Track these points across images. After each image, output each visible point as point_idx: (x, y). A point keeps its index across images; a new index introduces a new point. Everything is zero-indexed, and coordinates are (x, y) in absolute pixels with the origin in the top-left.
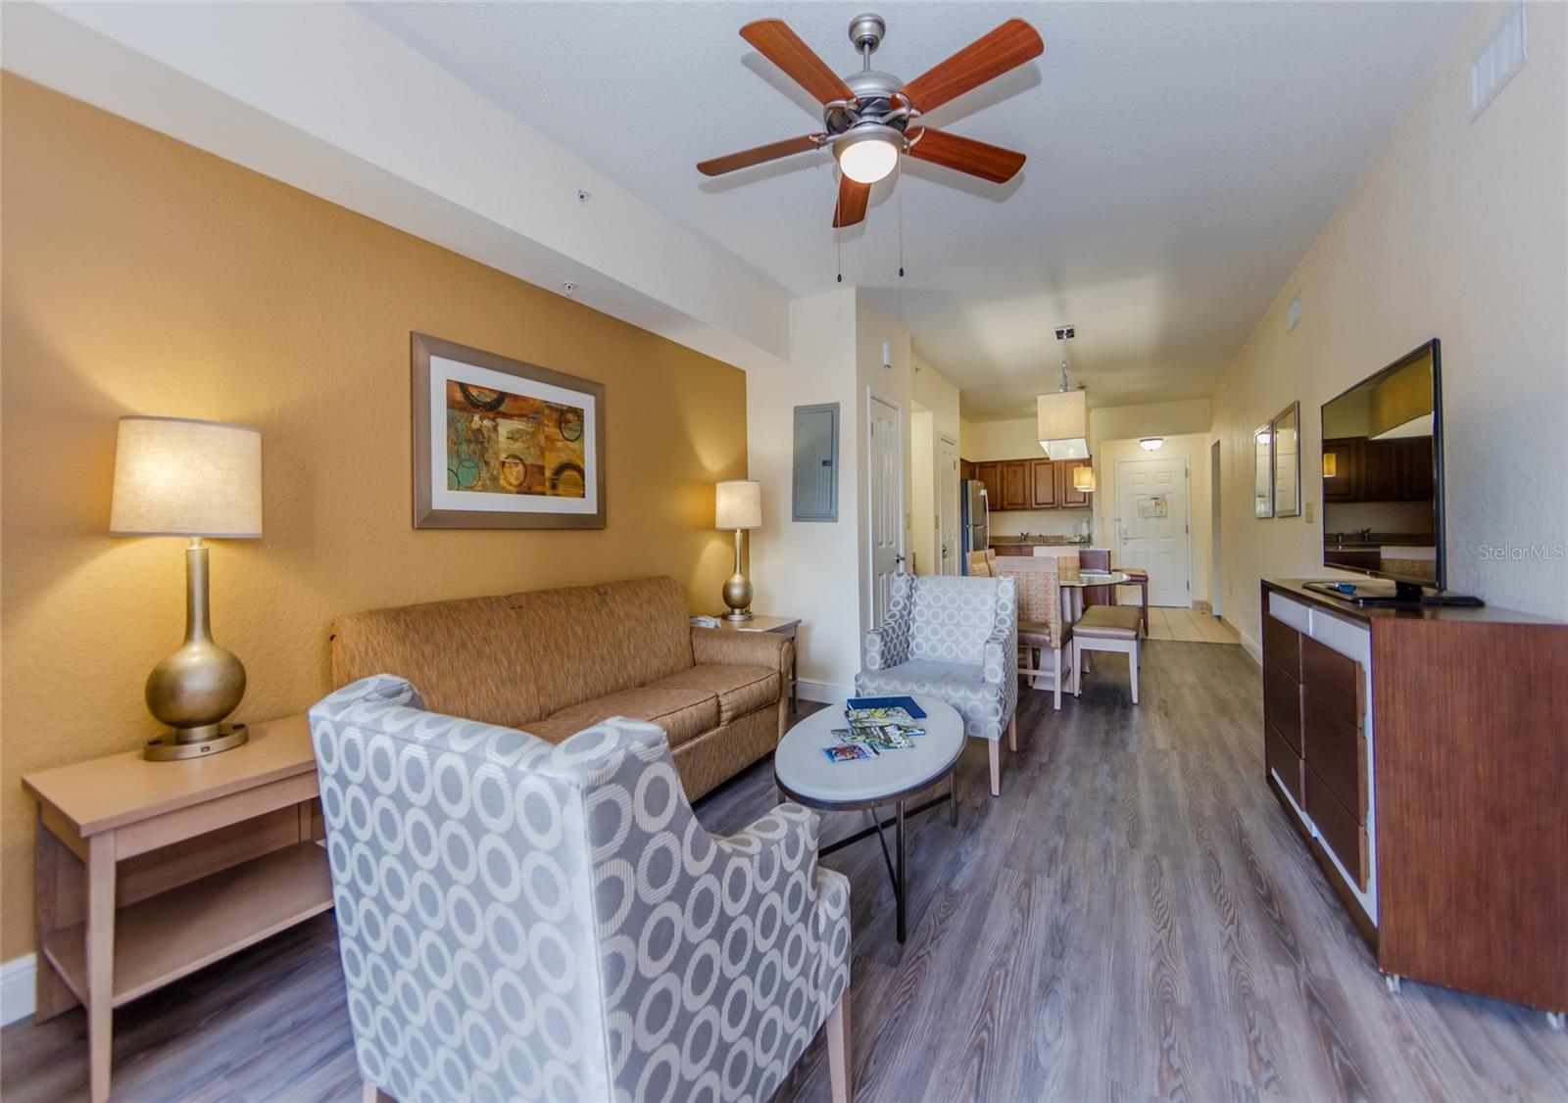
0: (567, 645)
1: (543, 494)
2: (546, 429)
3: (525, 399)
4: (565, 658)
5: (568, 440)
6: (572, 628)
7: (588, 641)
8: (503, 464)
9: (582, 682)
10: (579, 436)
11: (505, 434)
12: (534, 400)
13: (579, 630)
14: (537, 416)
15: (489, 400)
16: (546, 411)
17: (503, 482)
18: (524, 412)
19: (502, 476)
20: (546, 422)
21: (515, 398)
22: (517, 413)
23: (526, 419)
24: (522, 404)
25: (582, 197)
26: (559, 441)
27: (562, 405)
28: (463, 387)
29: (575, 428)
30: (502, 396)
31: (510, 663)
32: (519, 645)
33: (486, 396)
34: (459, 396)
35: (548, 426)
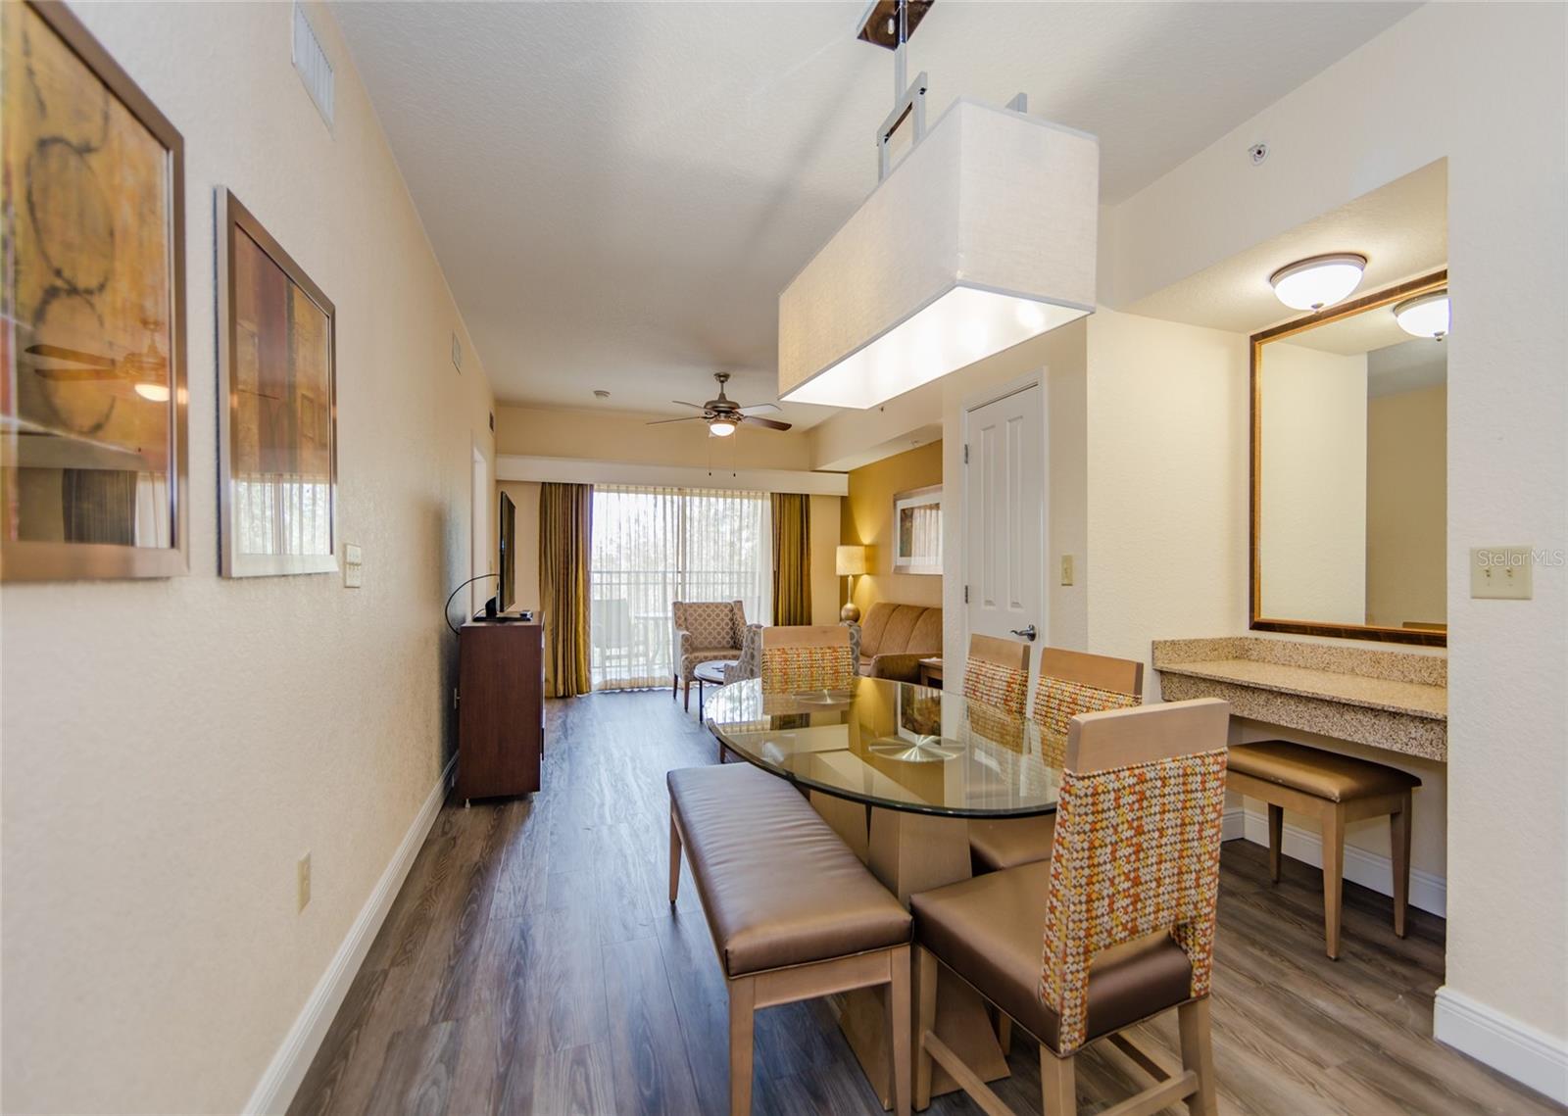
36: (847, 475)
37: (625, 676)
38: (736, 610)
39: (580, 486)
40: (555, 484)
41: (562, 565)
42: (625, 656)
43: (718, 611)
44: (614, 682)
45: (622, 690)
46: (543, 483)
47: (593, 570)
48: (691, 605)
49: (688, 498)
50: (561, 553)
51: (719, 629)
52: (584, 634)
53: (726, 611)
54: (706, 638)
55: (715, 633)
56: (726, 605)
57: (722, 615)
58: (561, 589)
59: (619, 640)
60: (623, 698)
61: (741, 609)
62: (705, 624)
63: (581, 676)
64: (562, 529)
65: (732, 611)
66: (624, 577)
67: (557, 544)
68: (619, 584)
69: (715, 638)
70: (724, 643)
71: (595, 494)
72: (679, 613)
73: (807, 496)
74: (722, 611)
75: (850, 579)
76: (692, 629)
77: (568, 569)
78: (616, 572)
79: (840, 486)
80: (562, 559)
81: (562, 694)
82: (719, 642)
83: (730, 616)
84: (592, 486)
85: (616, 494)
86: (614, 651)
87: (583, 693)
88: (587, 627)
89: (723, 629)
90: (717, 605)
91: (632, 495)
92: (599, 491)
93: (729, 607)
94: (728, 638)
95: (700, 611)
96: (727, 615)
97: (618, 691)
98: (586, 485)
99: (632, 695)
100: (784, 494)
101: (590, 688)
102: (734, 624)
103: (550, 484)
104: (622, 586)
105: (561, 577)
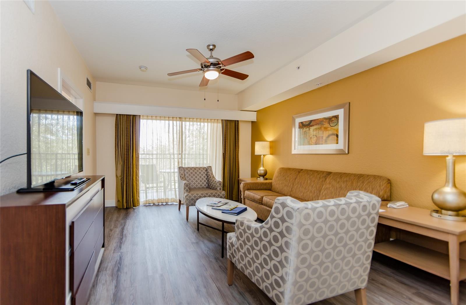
0: (304, 184)
1: (322, 144)
2: (324, 125)
3: (317, 119)
4: (301, 187)
5: (332, 126)
6: (308, 180)
7: (310, 185)
8: (311, 138)
9: (302, 194)
10: (337, 124)
11: (312, 130)
12: (320, 119)
13: (309, 182)
14: (321, 123)
15: (308, 123)
16: (324, 120)
17: (311, 143)
18: (317, 123)
19: (310, 141)
20: (324, 124)
21: (315, 120)
22: (315, 124)
23: (318, 125)
24: (317, 121)
25: (299, 68)
26: (329, 128)
27: (330, 117)
28: (302, 123)
29: (336, 122)
30: (311, 121)
31: (289, 183)
32: (293, 180)
33: (307, 123)
34: (301, 125)
35: (325, 124)
36: (256, 112)
37: (156, 198)
38: (209, 171)
39: (134, 116)
40: (122, 115)
41: (126, 150)
42: (155, 187)
43: (200, 171)
44: (150, 201)
45: (154, 204)
46: (117, 115)
47: (140, 153)
48: (187, 168)
49: (184, 123)
50: (125, 145)
51: (201, 179)
52: (136, 180)
53: (204, 171)
54: (195, 183)
55: (199, 181)
56: (204, 168)
57: (202, 173)
58: (125, 161)
59: (153, 180)
60: (154, 209)
61: (211, 170)
62: (194, 177)
63: (135, 199)
64: (125, 135)
65: (207, 170)
66: (155, 156)
67: (123, 142)
68: (153, 159)
69: (199, 183)
70: (203, 185)
71: (141, 120)
72: (182, 172)
73: (238, 121)
74: (202, 171)
75: (262, 156)
76: (187, 179)
77: (128, 152)
78: (151, 154)
79: (253, 117)
80: (126, 148)
81: (125, 208)
82: (201, 185)
83: (206, 173)
84: (140, 116)
85: (151, 121)
86: (151, 185)
87: (136, 206)
88: (137, 178)
89: (203, 179)
90: (200, 168)
91: (158, 121)
92: (143, 119)
93: (205, 169)
94: (205, 183)
95: (191, 171)
96: (204, 173)
97: (152, 204)
98: (137, 115)
99: (158, 207)
100: (227, 120)
101: (139, 204)
102: (208, 177)
103: (120, 115)
104: (154, 159)
105: (125, 156)
